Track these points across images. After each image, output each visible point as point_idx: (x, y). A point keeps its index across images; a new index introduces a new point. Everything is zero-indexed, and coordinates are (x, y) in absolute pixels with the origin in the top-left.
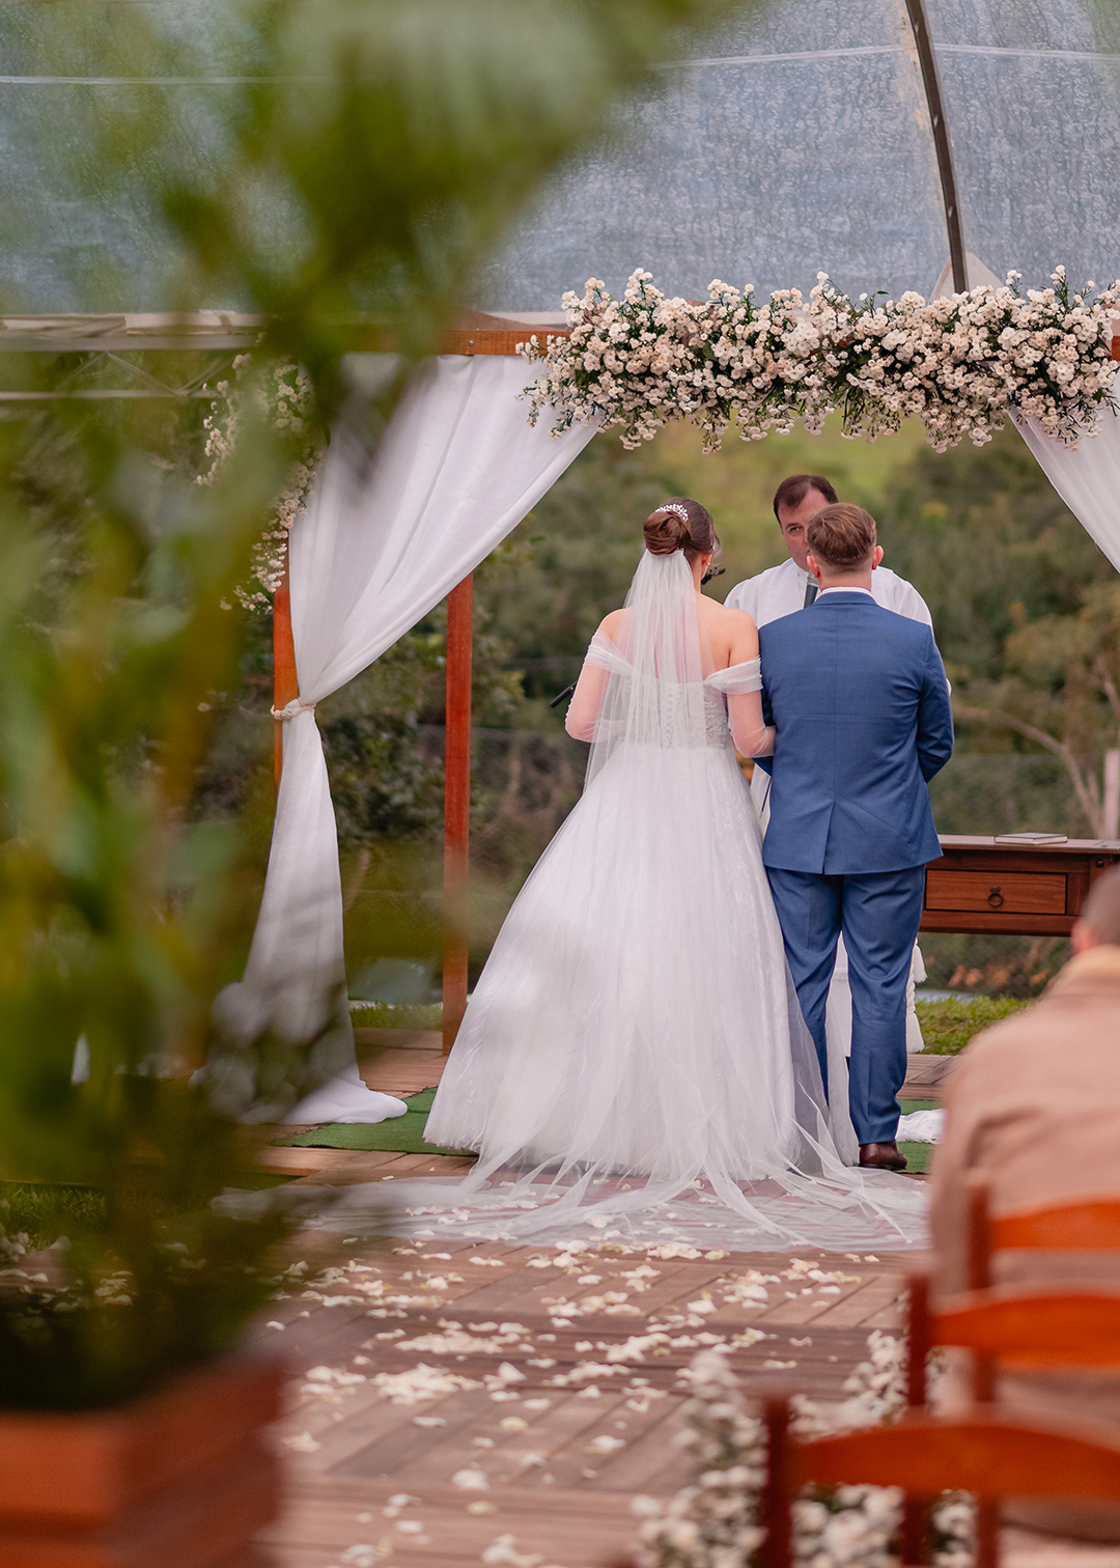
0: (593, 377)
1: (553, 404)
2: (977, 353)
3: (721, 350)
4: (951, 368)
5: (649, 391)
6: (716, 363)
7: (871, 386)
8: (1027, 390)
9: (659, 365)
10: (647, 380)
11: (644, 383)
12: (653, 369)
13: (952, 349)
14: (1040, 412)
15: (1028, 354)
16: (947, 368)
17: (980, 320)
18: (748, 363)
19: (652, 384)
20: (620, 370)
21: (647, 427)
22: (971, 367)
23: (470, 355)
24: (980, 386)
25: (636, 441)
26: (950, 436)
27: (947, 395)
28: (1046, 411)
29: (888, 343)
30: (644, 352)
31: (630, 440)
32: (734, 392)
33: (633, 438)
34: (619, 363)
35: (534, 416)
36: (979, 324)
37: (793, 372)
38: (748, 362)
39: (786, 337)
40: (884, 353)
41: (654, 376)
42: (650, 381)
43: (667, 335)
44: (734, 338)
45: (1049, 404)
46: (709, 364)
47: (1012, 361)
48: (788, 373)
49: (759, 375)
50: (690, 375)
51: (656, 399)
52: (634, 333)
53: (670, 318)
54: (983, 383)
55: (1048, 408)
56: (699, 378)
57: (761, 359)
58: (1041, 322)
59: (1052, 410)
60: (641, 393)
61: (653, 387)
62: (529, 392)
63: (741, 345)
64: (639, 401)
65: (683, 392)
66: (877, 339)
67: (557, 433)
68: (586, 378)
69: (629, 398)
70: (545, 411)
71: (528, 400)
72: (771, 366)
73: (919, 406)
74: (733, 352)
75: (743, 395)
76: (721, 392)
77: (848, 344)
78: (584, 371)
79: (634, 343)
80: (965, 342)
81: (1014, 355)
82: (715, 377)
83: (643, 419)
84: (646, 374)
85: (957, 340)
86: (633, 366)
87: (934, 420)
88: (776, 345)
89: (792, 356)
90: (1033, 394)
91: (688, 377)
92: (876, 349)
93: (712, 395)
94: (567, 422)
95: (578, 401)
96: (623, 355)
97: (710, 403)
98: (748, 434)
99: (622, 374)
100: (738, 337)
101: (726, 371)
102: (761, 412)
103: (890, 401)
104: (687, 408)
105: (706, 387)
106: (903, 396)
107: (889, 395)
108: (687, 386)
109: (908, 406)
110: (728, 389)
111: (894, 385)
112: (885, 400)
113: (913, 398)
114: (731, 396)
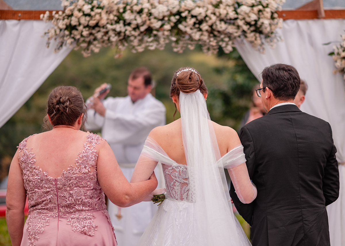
0: (74, 28)
1: (56, 39)
2: (232, 15)
3: (128, 16)
4: (219, 22)
5: (97, 33)
6: (125, 21)
7: (188, 30)
8: (249, 31)
9: (102, 22)
11: (95, 30)
12: (100, 24)
13: (220, 15)
14: (254, 39)
15: (252, 17)
18: (139, 21)
20: (86, 24)
21: (96, 48)
22: (225, 22)
23: (19, 20)
24: (231, 29)
25: (88, 54)
28: (256, 39)
29: (194, 13)
30: (97, 17)
31: (86, 53)
32: (133, 33)
33: (88, 52)
34: (86, 22)
35: (48, 44)
36: (230, 5)
37: (157, 24)
39: (153, 11)
40: (193, 16)
41: (99, 27)
42: (97, 29)
43: (105, 10)
44: (132, 12)
45: (257, 36)
46: (121, 22)
47: (244, 19)
48: (154, 25)
49: (142, 25)
51: (100, 36)
52: (92, 9)
53: (106, 3)
56: (119, 27)
58: (255, 3)
59: (258, 39)
60: (93, 34)
61: (98, 31)
62: (46, 34)
63: (135, 14)
65: (111, 33)
66: (189, 11)
68: (71, 28)
70: (52, 41)
71: (46, 38)
72: (148, 22)
73: (206, 37)
74: (132, 17)
75: (136, 34)
77: (179, 13)
78: (70, 24)
79: (93, 13)
80: (225, 12)
81: (246, 17)
82: (125, 27)
83: (94, 44)
84: (97, 25)
85: (222, 11)
86: (92, 23)
88: (150, 14)
89: (156, 18)
90: (252, 31)
91: (114, 27)
92: (190, 15)
93: (122, 34)
94: (61, 46)
95: (68, 37)
96: (88, 18)
97: (121, 38)
98: (136, 50)
99: (87, 26)
100: (134, 11)
101: (129, 24)
102: (141, 41)
103: (195, 36)
104: (114, 39)
105: (121, 31)
106: (200, 33)
107: (194, 33)
108: (113, 31)
109: (202, 38)
110: (131, 31)
111: (196, 30)
112: (192, 36)
113: (203, 35)
114: (131, 35)
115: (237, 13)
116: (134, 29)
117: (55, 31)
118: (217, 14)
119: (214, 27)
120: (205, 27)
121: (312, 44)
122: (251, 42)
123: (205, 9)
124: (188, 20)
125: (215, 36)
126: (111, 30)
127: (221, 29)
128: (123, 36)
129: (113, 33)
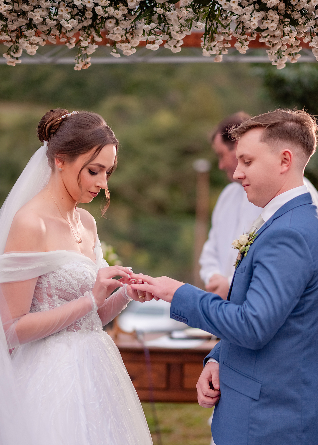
5: (32, 11)
11: (28, 4)
19: (34, 4)
21: (31, 44)
25: (17, 59)
26: (290, 54)
27: (297, 16)
31: (12, 57)
33: (16, 55)
51: (39, 18)
60: (24, 14)
61: (35, 7)
64: (22, 21)
69: (13, 18)
73: (275, 25)
75: (119, 14)
76: (99, 10)
83: (26, 37)
93: (89, 14)
102: (130, 31)
103: (250, 20)
104: (68, 25)
105: (85, 8)
106: (261, 14)
107: (249, 14)
108: (67, 6)
109: (265, 25)
110: (106, 7)
111: (252, 6)
112: (244, 19)
113: (269, 18)
114: (107, 15)
125: (294, 23)
126: (64, 5)
127: (309, 5)
128: (91, 18)
129: (67, 10)
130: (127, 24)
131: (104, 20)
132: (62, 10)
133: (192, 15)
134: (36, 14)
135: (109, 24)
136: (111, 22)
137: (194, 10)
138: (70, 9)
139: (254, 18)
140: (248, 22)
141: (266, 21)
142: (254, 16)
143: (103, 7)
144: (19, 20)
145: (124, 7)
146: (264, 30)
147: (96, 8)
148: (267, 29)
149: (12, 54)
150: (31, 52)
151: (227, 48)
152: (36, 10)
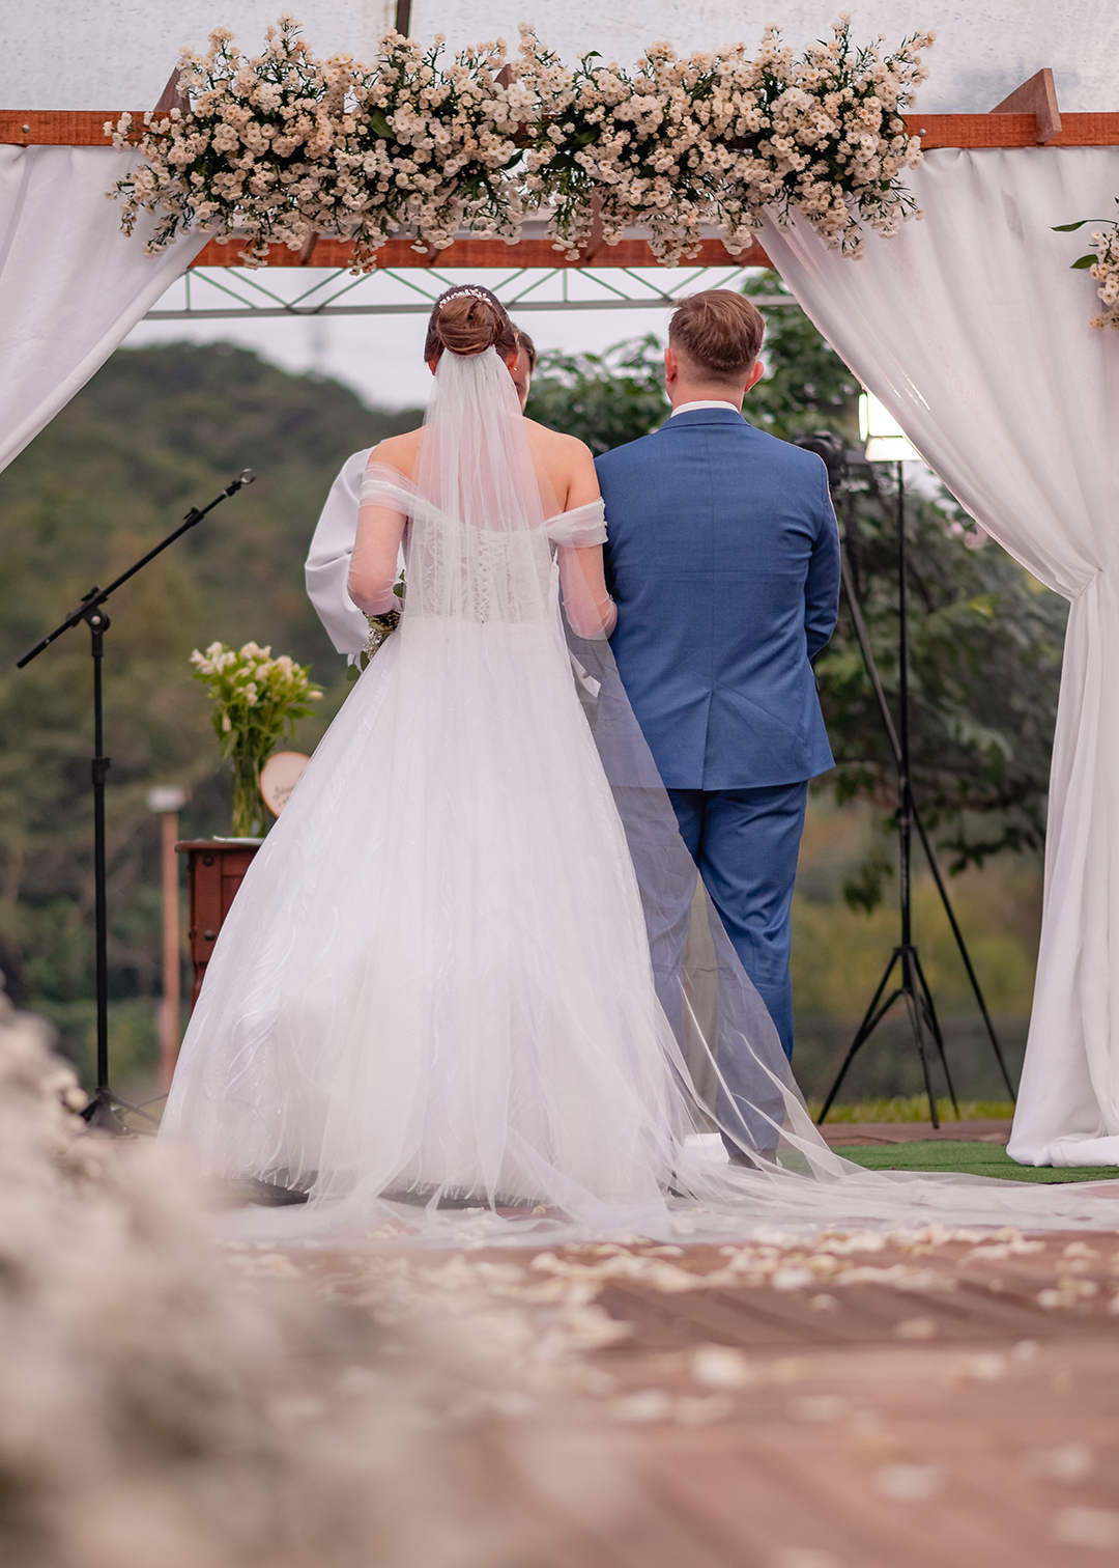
0: (223, 163)
1: (152, 207)
2: (753, 119)
3: (404, 122)
4: (709, 144)
5: (297, 182)
6: (391, 142)
7: (607, 172)
8: (811, 174)
9: (320, 143)
10: (293, 167)
12: (309, 150)
13: (711, 120)
14: (826, 204)
15: (821, 123)
16: (706, 147)
17: (746, 82)
18: (442, 136)
19: (302, 172)
20: (263, 149)
22: (730, 146)
23: (24, 146)
24: (749, 168)
27: (696, 185)
28: (831, 205)
29: (624, 113)
30: (303, 124)
32: (421, 179)
34: (264, 141)
35: (129, 220)
36: (745, 86)
37: (498, 152)
38: (442, 138)
39: (488, 106)
40: (619, 125)
41: (305, 160)
42: (298, 168)
44: (417, 108)
45: (834, 193)
46: (380, 144)
47: (793, 133)
48: (493, 153)
49: (451, 155)
50: (359, 157)
52: (284, 99)
53: (336, 78)
54: (750, 166)
55: (834, 198)
56: (374, 161)
57: (458, 132)
58: (829, 82)
59: (840, 203)
61: (302, 177)
62: (122, 188)
63: (427, 116)
65: (345, 182)
66: (609, 108)
67: (157, 246)
68: (213, 162)
70: (141, 212)
71: (124, 200)
72: (471, 144)
73: (667, 198)
74: (418, 125)
76: (402, 180)
77: (569, 114)
78: (210, 150)
79: (286, 113)
80: (730, 109)
81: (797, 126)
82: (391, 161)
84: (299, 155)
85: (720, 105)
86: (284, 145)
87: (684, 216)
88: (478, 118)
89: (494, 131)
90: (819, 178)
91: (355, 160)
92: (610, 120)
93: (383, 187)
94: (170, 231)
95: (201, 195)
96: (270, 130)
97: (378, 199)
98: (426, 243)
99: (269, 156)
100: (424, 106)
101: (407, 151)
102: (444, 212)
103: (629, 191)
104: (355, 203)
105: (378, 174)
106: (644, 183)
107: (626, 182)
108: (351, 174)
109: (651, 198)
110: (412, 175)
111: (630, 170)
112: (620, 190)
113: (656, 187)
114: (414, 187)
115: (769, 114)
116: (424, 169)
117: (156, 178)
118: (704, 117)
119: (693, 162)
120: (663, 159)
121: (1019, 228)
122: (816, 216)
123: (663, 99)
124: (605, 137)
125: (692, 196)
126: (346, 172)
127: (717, 168)
128: (384, 193)
129: (352, 180)
130: (440, 201)
131: (405, 193)
132: (343, 181)
133: (541, 186)
134: (304, 187)
135: (415, 200)
136: (416, 198)
137: (545, 178)
138: (355, 179)
139: (636, 189)
140: (627, 194)
141: (651, 193)
142: (634, 185)
143: (409, 175)
144: (273, 196)
145: (437, 175)
146: (649, 207)
147: (398, 176)
148: (654, 204)
149: (254, 251)
150: (295, 246)
151: (586, 239)
152: (304, 181)
